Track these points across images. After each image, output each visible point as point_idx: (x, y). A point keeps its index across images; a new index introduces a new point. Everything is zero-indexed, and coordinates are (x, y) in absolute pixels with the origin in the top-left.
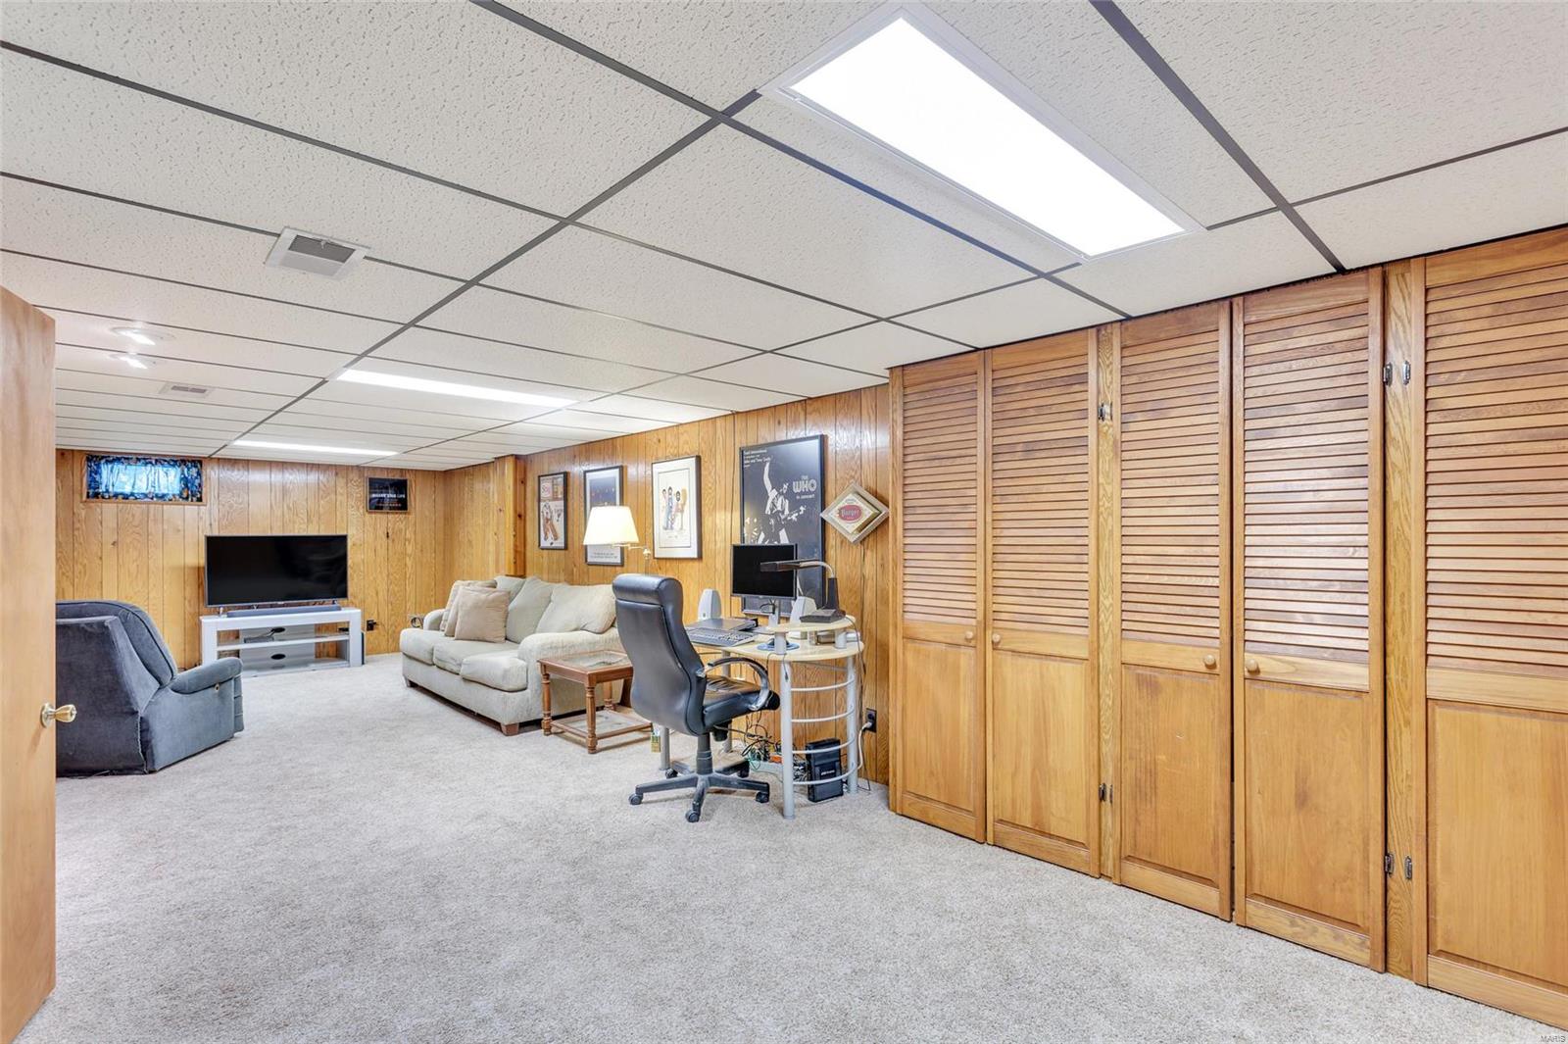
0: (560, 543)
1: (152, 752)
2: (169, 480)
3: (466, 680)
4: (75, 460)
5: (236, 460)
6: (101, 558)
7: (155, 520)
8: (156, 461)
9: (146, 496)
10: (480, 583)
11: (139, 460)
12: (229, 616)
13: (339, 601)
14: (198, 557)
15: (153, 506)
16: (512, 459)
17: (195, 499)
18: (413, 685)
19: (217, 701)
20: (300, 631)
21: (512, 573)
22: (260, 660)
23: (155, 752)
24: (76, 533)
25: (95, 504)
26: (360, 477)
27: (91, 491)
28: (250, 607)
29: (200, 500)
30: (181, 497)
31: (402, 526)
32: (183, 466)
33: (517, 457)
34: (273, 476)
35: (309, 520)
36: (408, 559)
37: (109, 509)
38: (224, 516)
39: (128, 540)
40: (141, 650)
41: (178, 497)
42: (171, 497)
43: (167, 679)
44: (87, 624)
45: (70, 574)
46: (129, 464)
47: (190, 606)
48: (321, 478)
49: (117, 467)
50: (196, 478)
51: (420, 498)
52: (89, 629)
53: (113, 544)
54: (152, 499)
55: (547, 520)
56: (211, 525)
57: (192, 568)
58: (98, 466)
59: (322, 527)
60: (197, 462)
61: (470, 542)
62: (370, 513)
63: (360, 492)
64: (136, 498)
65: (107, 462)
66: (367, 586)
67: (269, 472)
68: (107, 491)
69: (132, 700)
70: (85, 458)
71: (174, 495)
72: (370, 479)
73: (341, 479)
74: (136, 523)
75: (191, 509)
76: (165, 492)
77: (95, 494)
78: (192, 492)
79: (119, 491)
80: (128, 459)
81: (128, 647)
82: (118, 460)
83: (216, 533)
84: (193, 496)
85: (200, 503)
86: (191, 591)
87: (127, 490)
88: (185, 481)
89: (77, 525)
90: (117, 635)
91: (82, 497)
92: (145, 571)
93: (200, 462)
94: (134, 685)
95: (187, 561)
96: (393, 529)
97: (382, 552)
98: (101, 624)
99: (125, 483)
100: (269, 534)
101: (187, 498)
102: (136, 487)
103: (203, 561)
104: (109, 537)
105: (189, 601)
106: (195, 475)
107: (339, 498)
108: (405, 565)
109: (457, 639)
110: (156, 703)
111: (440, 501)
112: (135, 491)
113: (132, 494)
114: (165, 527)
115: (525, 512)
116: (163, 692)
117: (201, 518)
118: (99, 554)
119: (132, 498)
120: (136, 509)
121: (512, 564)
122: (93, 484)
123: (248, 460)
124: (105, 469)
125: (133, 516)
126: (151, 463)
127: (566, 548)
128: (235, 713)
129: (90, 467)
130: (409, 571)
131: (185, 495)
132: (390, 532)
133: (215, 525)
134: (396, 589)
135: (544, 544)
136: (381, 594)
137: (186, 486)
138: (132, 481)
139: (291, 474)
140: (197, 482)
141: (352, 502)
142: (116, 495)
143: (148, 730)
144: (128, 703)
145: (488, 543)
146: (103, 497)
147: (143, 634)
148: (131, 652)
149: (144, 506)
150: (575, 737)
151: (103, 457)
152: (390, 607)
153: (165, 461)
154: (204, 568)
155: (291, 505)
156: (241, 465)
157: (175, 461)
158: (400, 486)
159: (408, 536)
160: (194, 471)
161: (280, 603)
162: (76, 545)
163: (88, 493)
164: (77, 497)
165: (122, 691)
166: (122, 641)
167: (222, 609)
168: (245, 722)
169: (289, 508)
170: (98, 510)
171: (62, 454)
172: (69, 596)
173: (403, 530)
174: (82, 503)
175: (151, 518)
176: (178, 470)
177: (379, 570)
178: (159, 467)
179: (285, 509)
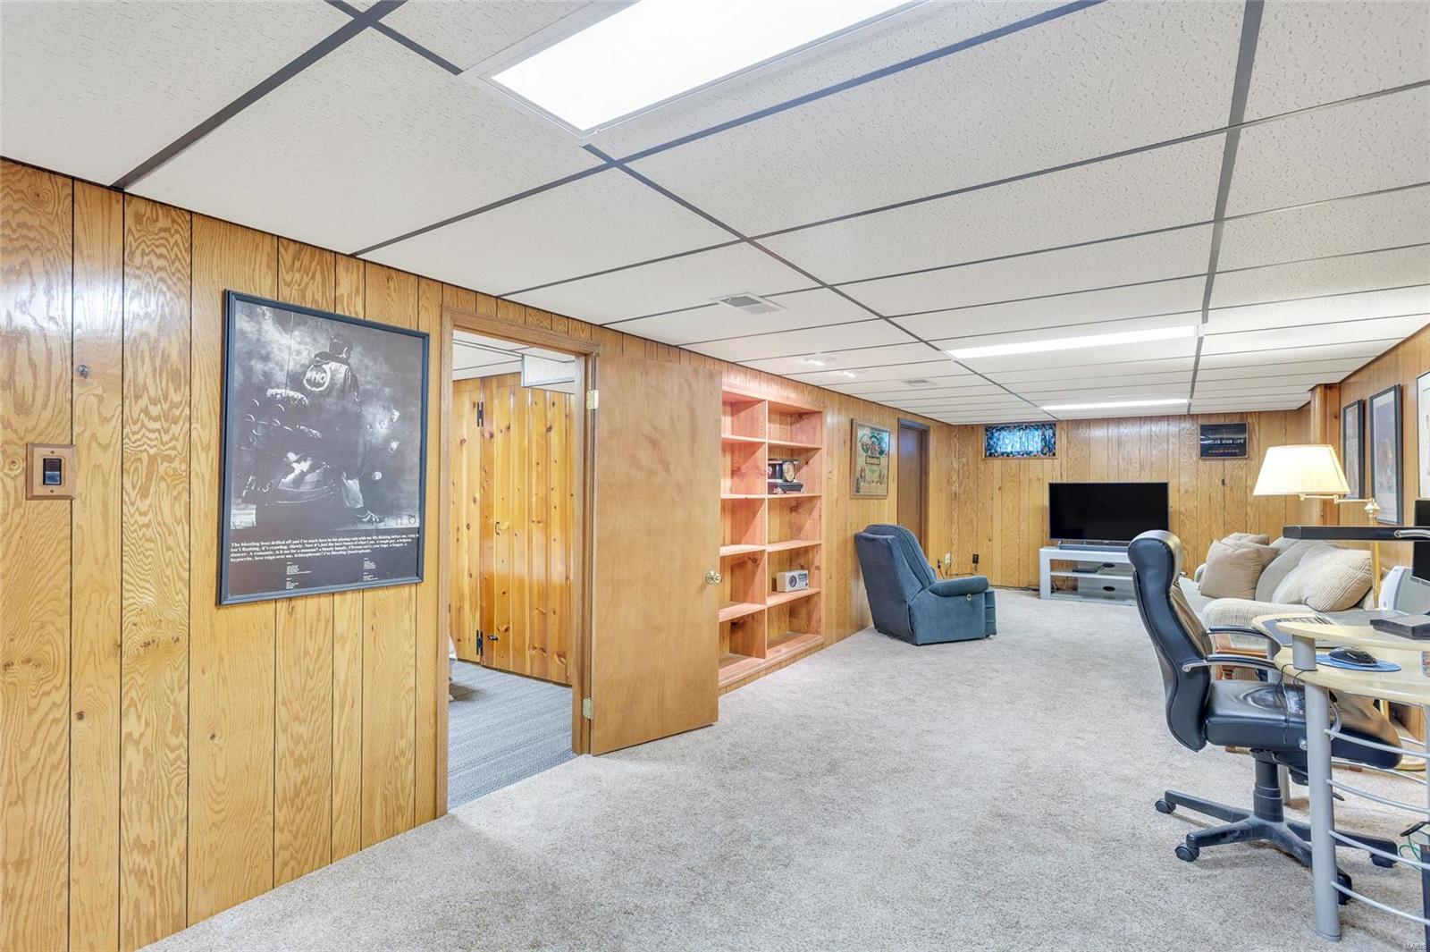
2: (1034, 441)
4: (979, 431)
5: (1081, 420)
6: (992, 499)
7: (1025, 471)
8: (1026, 426)
9: (1019, 453)
10: (1252, 536)
11: (1015, 427)
14: (1044, 500)
15: (1023, 461)
16: (1321, 391)
17: (1050, 454)
19: (967, 607)
22: (1093, 589)
24: (979, 481)
25: (990, 462)
26: (1193, 425)
27: (988, 454)
29: (1054, 455)
30: (1041, 453)
31: (1242, 473)
32: (1043, 429)
33: (1326, 388)
34: (1110, 431)
35: (1141, 469)
36: (1249, 508)
37: (996, 464)
38: (1071, 467)
39: (1008, 486)
41: (1039, 453)
42: (1035, 453)
43: (926, 583)
45: (975, 509)
46: (1010, 431)
47: (1038, 538)
48: (1154, 429)
49: (1004, 433)
50: (1052, 438)
51: (1264, 442)
52: (883, 543)
53: (1000, 489)
54: (1023, 455)
56: (1054, 475)
57: (1040, 508)
58: (992, 434)
59: (1154, 475)
60: (1052, 425)
62: (1203, 460)
63: (1192, 439)
64: (1014, 456)
65: (997, 430)
66: (1200, 533)
67: (1106, 428)
68: (996, 452)
70: (985, 429)
71: (1037, 452)
72: (1203, 426)
73: (1174, 429)
74: (1012, 474)
75: (1047, 462)
76: (1031, 449)
77: (990, 455)
78: (1049, 449)
79: (1004, 451)
80: (1008, 427)
82: (1002, 429)
83: (1054, 482)
84: (1049, 452)
85: (1052, 458)
87: (1009, 450)
88: (1045, 440)
89: (980, 476)
90: (895, 548)
91: (982, 456)
92: (1018, 510)
93: (1055, 424)
94: (905, 583)
96: (1232, 476)
97: (1218, 499)
98: (887, 540)
99: (1007, 445)
100: (1106, 481)
101: (1045, 454)
102: (1014, 447)
104: (997, 484)
106: (1051, 435)
107: (1171, 447)
108: (1245, 512)
109: (1202, 594)
110: (918, 598)
112: (1014, 451)
113: (1011, 453)
114: (1031, 476)
117: (1054, 469)
118: (992, 496)
119: (1011, 455)
120: (1013, 463)
122: (989, 447)
123: (1090, 420)
124: (996, 435)
125: (1011, 468)
126: (1023, 429)
128: (986, 618)
129: (987, 435)
130: (1249, 519)
131: (1044, 452)
132: (1226, 478)
133: (1065, 475)
137: (1045, 444)
138: (1012, 443)
139: (1126, 428)
140: (1053, 440)
141: (1185, 450)
142: (1003, 454)
143: (913, 615)
146: (994, 456)
147: (909, 550)
149: (1018, 461)
151: (994, 428)
153: (1032, 426)
155: (1126, 456)
156: (1084, 424)
157: (1039, 426)
158: (1238, 430)
159: (1249, 483)
160: (1051, 432)
162: (979, 490)
163: (986, 453)
164: (980, 456)
165: (899, 586)
166: (898, 552)
167: (1059, 542)
168: (998, 626)
169: (1124, 459)
170: (991, 465)
171: (973, 428)
172: (975, 523)
173: (1244, 477)
174: (983, 460)
175: (1022, 469)
176: (1040, 432)
177: (1214, 518)
178: (1028, 431)
179: (1121, 460)
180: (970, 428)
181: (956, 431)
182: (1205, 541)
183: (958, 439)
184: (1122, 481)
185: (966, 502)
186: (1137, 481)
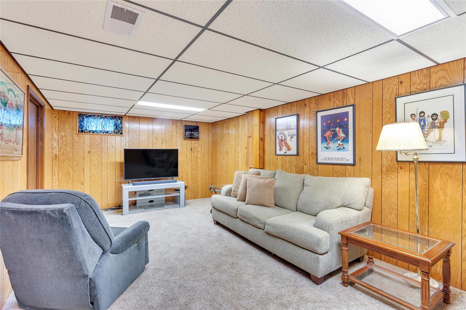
0: (294, 151)
1: (98, 302)
2: (110, 126)
3: (268, 234)
4: (74, 115)
5: (135, 117)
7: (104, 142)
8: (105, 117)
9: (101, 132)
11: (98, 116)
12: (134, 185)
13: (175, 178)
14: (121, 158)
15: (103, 136)
16: (258, 111)
17: (119, 133)
18: (218, 223)
19: (136, 252)
20: (159, 191)
21: (258, 167)
22: (144, 203)
23: (99, 303)
24: (74, 147)
25: (82, 135)
26: (181, 125)
27: (80, 130)
28: (140, 181)
29: (121, 134)
30: (114, 133)
31: (197, 146)
32: (115, 119)
33: (261, 110)
34: (149, 126)
35: (162, 143)
36: (198, 159)
37: (87, 137)
38: (131, 141)
39: (94, 150)
40: (91, 229)
41: (113, 132)
42: (110, 132)
43: (107, 247)
44: (52, 211)
45: (72, 165)
46: (95, 118)
47: (118, 179)
49: (91, 119)
50: (120, 124)
51: (203, 134)
52: (53, 215)
53: (89, 152)
54: (103, 133)
55: (282, 140)
56: (125, 144)
57: (119, 163)
58: (83, 118)
60: (120, 117)
61: (227, 152)
62: (185, 140)
63: (181, 130)
64: (97, 133)
65: (87, 117)
66: (183, 171)
68: (86, 130)
69: (84, 267)
70: (78, 114)
71: (112, 132)
72: (185, 125)
73: (174, 126)
74: (97, 143)
75: (118, 138)
76: (108, 130)
77: (82, 131)
78: (118, 130)
79: (91, 129)
80: (94, 116)
81: (81, 227)
82: (90, 116)
83: (127, 148)
84: (119, 132)
85: (121, 135)
86: (118, 172)
87: (94, 129)
88: (116, 125)
89: (75, 144)
90: (73, 219)
91: (76, 131)
92: (101, 164)
93: (122, 117)
94: (85, 256)
95: (116, 160)
96: (193, 147)
97: (189, 156)
98: (61, 211)
99: (93, 126)
100: (147, 148)
101: (117, 133)
102: (97, 128)
103: (122, 160)
104: (87, 149)
105: (117, 177)
106: (120, 123)
107: (174, 133)
108: (198, 162)
109: (247, 204)
110: (100, 267)
111: (210, 135)
112: (97, 130)
113: (96, 131)
114: (108, 145)
115: (264, 138)
116: (105, 257)
117: (122, 141)
118: (83, 157)
119: (95, 132)
120: (97, 137)
121: (258, 163)
122: (81, 126)
123: (140, 117)
124: (86, 120)
125: (96, 140)
126: (103, 117)
127: (298, 154)
129: (80, 119)
130: (199, 165)
131: (116, 132)
132: (192, 148)
133: (127, 144)
134: (194, 172)
135: (278, 152)
136: (188, 174)
137: (116, 128)
138: (96, 125)
140: (121, 126)
141: (178, 135)
142: (90, 131)
143: (95, 288)
144: (81, 269)
145: (238, 153)
146: (85, 132)
147: (91, 217)
148: (83, 231)
149: (100, 136)
150: (364, 288)
151: (84, 115)
152: (192, 180)
153: (108, 117)
154: (123, 163)
155: (156, 137)
156: (137, 119)
157: (112, 117)
158: (196, 129)
159: (199, 150)
160: (119, 121)
161: (152, 179)
162: (74, 153)
163: (79, 130)
164: (75, 131)
165: (77, 261)
166: (77, 223)
167: (130, 181)
169: (155, 138)
170: (83, 138)
171: (69, 113)
172: (71, 175)
173: (197, 147)
174: (76, 134)
175: (103, 141)
176: (113, 121)
177: (188, 164)
178: (106, 119)
179: (153, 138)
180: (67, 113)
181: (57, 114)
182: (185, 174)
183: (58, 119)
184: (154, 148)
185: (64, 161)
186: (160, 148)
